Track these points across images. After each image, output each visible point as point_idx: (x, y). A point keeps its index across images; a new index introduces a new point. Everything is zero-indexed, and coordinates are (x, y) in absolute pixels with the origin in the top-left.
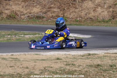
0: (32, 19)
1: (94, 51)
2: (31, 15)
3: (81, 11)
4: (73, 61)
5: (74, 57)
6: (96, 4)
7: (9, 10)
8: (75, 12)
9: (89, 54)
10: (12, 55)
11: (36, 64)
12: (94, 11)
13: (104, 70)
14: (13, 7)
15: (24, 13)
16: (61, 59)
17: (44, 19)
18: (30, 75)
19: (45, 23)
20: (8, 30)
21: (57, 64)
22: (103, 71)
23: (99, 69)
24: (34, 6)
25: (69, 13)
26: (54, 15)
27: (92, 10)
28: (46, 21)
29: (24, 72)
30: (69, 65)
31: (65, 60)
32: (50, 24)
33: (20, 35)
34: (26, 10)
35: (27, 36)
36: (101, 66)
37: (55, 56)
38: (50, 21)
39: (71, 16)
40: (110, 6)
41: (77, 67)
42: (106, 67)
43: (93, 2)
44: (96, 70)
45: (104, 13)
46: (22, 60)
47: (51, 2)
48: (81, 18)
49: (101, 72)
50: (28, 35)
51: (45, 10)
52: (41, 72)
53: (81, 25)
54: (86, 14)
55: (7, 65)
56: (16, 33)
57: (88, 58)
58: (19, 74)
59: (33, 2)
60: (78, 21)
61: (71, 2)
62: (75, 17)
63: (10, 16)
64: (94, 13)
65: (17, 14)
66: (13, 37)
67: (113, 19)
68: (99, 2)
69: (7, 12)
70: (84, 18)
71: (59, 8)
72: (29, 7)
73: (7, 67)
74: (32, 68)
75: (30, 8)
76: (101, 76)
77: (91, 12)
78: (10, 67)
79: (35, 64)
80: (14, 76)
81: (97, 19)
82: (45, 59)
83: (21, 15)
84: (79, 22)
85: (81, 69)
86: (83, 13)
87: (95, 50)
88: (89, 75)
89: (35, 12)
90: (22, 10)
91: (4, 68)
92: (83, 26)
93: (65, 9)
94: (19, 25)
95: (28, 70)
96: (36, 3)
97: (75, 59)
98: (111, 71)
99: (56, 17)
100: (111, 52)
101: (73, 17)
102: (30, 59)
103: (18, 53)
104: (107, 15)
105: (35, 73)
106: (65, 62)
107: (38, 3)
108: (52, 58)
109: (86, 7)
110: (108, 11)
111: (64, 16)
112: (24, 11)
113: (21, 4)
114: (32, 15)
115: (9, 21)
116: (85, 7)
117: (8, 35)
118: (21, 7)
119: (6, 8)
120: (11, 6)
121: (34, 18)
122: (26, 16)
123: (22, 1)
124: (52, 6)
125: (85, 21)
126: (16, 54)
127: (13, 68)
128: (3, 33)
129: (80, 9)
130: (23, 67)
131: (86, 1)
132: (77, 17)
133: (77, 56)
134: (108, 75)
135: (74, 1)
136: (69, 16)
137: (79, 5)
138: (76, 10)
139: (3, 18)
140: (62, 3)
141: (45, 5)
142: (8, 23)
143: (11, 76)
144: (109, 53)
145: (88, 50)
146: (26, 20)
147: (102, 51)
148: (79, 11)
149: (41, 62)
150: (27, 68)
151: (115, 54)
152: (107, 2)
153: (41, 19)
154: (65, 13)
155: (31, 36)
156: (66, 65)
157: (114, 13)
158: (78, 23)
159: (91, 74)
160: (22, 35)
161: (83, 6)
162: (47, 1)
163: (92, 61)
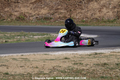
0: (40, 20)
1: (100, 50)
2: (39, 16)
3: (87, 12)
4: (81, 61)
5: (82, 57)
6: (102, 4)
7: (18, 12)
8: (81, 13)
9: (96, 53)
10: (22, 55)
11: (46, 64)
12: (99, 11)
14: (22, 9)
15: (32, 15)
16: (69, 59)
17: (52, 20)
18: (40, 75)
19: (53, 24)
20: (17, 32)
21: (66, 63)
22: (110, 69)
23: (106, 67)
24: (42, 8)
25: (75, 14)
26: (61, 16)
27: (98, 11)
28: (54, 22)
29: (34, 71)
30: (77, 64)
31: (73, 60)
32: (57, 25)
33: (29, 36)
34: (34, 11)
35: (36, 37)
36: (108, 65)
37: (63, 56)
38: (57, 22)
39: (77, 16)
40: (115, 7)
41: (85, 66)
42: (112, 66)
43: (98, 3)
44: (103, 68)
46: (31, 60)
47: (58, 3)
48: (87, 19)
49: (108, 71)
50: (36, 35)
51: (52, 12)
52: (51, 72)
53: (87, 25)
54: (92, 15)
55: (17, 65)
56: (25, 34)
57: (95, 57)
58: (29, 73)
59: (41, 4)
60: (84, 21)
62: (81, 18)
63: (19, 18)
64: (100, 13)
65: (25, 16)
66: (22, 38)
67: (118, 19)
68: (104, 3)
69: (16, 14)
70: (90, 19)
71: (66, 9)
73: (18, 67)
74: (41, 68)
75: (38, 10)
76: (108, 74)
77: (96, 13)
78: (21, 67)
79: (44, 64)
80: (25, 75)
81: (103, 19)
82: (53, 59)
83: (29, 17)
84: (86, 22)
85: (89, 68)
86: (88, 14)
87: (102, 49)
88: (97, 74)
89: (43, 13)
90: (30, 12)
91: (15, 68)
92: (90, 26)
93: (72, 10)
94: (28, 26)
95: (37, 70)
96: (44, 4)
97: (82, 58)
98: (117, 70)
99: (63, 18)
100: (117, 51)
101: (79, 18)
102: (40, 59)
103: (28, 54)
104: (112, 15)
105: (45, 72)
108: (60, 57)
109: (92, 8)
110: (113, 11)
111: (71, 17)
112: (33, 13)
113: (29, 6)
115: (18, 23)
116: (90, 8)
117: (18, 36)
118: (29, 9)
119: (15, 10)
120: (20, 8)
121: (42, 20)
122: (34, 17)
123: (30, 3)
124: (59, 7)
125: (91, 21)
126: (26, 54)
127: (23, 68)
128: (13, 35)
129: (86, 10)
130: (33, 67)
131: (92, 2)
132: (83, 18)
133: (84, 55)
134: (114, 73)
135: (80, 2)
136: (76, 16)
137: (85, 6)
138: (82, 10)
139: (13, 19)
140: (69, 5)
141: (52, 7)
142: (18, 25)
143: (21, 76)
144: (115, 52)
145: (94, 49)
146: (34, 22)
147: (108, 50)
148: (85, 12)
149: (50, 61)
150: (37, 68)
152: (112, 2)
153: (48, 20)
154: (72, 14)
155: (40, 37)
156: (74, 64)
157: (119, 13)
158: (84, 24)
159: (98, 73)
160: (31, 36)
161: (89, 7)
162: (54, 3)
163: (98, 60)
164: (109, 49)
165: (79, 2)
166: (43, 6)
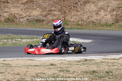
0: (32, 23)
1: (91, 56)
2: (30, 18)
3: (83, 15)
4: (68, 67)
5: (70, 63)
6: (99, 7)
7: (8, 13)
8: (77, 16)
9: (86, 59)
10: (4, 60)
11: (29, 70)
13: (99, 76)
14: (12, 9)
15: (23, 16)
16: (56, 65)
17: (45, 22)
19: (45, 27)
21: (51, 70)
23: (95, 75)
24: (33, 9)
25: (70, 16)
26: (54, 18)
27: (95, 13)
28: (46, 25)
29: (15, 78)
30: (63, 71)
32: (50, 28)
33: (17, 39)
34: (25, 12)
35: (24, 41)
36: (97, 73)
37: (50, 62)
38: (50, 25)
39: (72, 19)
40: (114, 10)
41: (72, 73)
42: (102, 74)
43: (96, 5)
44: (92, 76)
45: (107, 17)
47: (51, 4)
48: (83, 22)
49: (96, 79)
50: (25, 39)
51: (45, 13)
53: (82, 29)
54: (88, 18)
56: (13, 37)
57: (84, 64)
58: (9, 80)
59: (33, 5)
60: (79, 24)
61: (73, 5)
62: (77, 21)
63: (9, 19)
64: (97, 16)
65: (15, 17)
66: (9, 41)
67: (117, 22)
68: (102, 5)
69: (5, 14)
70: (86, 22)
71: (60, 11)
72: (28, 10)
74: (23, 75)
75: (30, 11)
77: (93, 15)
79: (27, 70)
81: (100, 22)
83: (20, 18)
85: (76, 76)
86: (84, 17)
87: (93, 55)
89: (34, 14)
90: (21, 13)
92: (85, 30)
93: (67, 12)
94: (17, 28)
95: (19, 76)
96: (36, 5)
97: (70, 65)
98: (107, 78)
100: (109, 58)
101: (74, 21)
102: (23, 64)
103: (11, 59)
104: (110, 19)
105: (27, 79)
106: (59, 68)
107: (38, 6)
108: (46, 64)
109: (89, 10)
110: (111, 14)
111: (65, 19)
112: (23, 14)
113: (20, 7)
114: (32, 19)
115: (7, 25)
116: (87, 10)
117: (5, 39)
118: (19, 9)
119: (4, 11)
120: (10, 8)
121: (34, 22)
122: (25, 19)
123: (21, 4)
124: (53, 8)
125: (86, 25)
126: (9, 59)
127: (3, 74)
129: (82, 12)
130: (14, 73)
131: (89, 4)
132: (79, 21)
133: (72, 61)
135: (76, 4)
136: (70, 19)
137: (81, 8)
138: (78, 12)
139: (1, 21)
140: (63, 6)
141: (45, 8)
142: (6, 27)
144: (107, 59)
145: (85, 56)
146: (25, 24)
147: (99, 57)
148: (81, 14)
149: (34, 68)
150: (18, 74)
151: (113, 59)
152: (111, 5)
153: (40, 22)
154: (66, 17)
155: (28, 40)
156: (60, 71)
157: (118, 16)
158: (79, 27)
160: (19, 40)
161: (85, 9)
162: (47, 4)
163: (87, 67)
164: (101, 55)
165: (74, 3)
166: (35, 7)
